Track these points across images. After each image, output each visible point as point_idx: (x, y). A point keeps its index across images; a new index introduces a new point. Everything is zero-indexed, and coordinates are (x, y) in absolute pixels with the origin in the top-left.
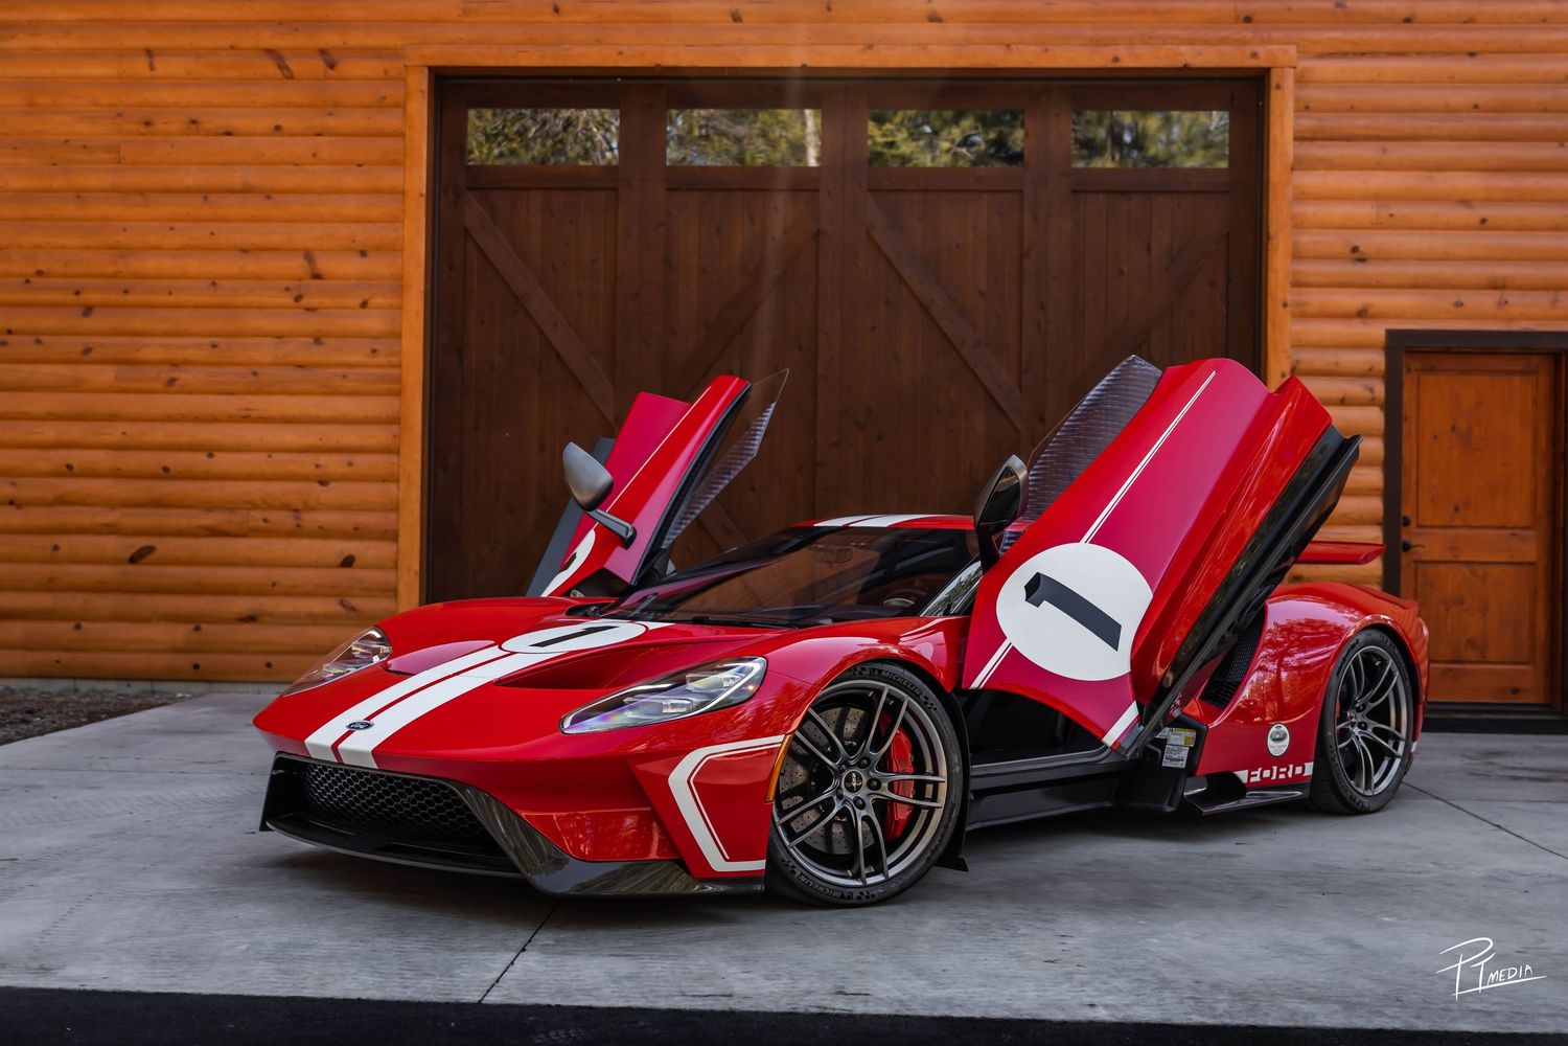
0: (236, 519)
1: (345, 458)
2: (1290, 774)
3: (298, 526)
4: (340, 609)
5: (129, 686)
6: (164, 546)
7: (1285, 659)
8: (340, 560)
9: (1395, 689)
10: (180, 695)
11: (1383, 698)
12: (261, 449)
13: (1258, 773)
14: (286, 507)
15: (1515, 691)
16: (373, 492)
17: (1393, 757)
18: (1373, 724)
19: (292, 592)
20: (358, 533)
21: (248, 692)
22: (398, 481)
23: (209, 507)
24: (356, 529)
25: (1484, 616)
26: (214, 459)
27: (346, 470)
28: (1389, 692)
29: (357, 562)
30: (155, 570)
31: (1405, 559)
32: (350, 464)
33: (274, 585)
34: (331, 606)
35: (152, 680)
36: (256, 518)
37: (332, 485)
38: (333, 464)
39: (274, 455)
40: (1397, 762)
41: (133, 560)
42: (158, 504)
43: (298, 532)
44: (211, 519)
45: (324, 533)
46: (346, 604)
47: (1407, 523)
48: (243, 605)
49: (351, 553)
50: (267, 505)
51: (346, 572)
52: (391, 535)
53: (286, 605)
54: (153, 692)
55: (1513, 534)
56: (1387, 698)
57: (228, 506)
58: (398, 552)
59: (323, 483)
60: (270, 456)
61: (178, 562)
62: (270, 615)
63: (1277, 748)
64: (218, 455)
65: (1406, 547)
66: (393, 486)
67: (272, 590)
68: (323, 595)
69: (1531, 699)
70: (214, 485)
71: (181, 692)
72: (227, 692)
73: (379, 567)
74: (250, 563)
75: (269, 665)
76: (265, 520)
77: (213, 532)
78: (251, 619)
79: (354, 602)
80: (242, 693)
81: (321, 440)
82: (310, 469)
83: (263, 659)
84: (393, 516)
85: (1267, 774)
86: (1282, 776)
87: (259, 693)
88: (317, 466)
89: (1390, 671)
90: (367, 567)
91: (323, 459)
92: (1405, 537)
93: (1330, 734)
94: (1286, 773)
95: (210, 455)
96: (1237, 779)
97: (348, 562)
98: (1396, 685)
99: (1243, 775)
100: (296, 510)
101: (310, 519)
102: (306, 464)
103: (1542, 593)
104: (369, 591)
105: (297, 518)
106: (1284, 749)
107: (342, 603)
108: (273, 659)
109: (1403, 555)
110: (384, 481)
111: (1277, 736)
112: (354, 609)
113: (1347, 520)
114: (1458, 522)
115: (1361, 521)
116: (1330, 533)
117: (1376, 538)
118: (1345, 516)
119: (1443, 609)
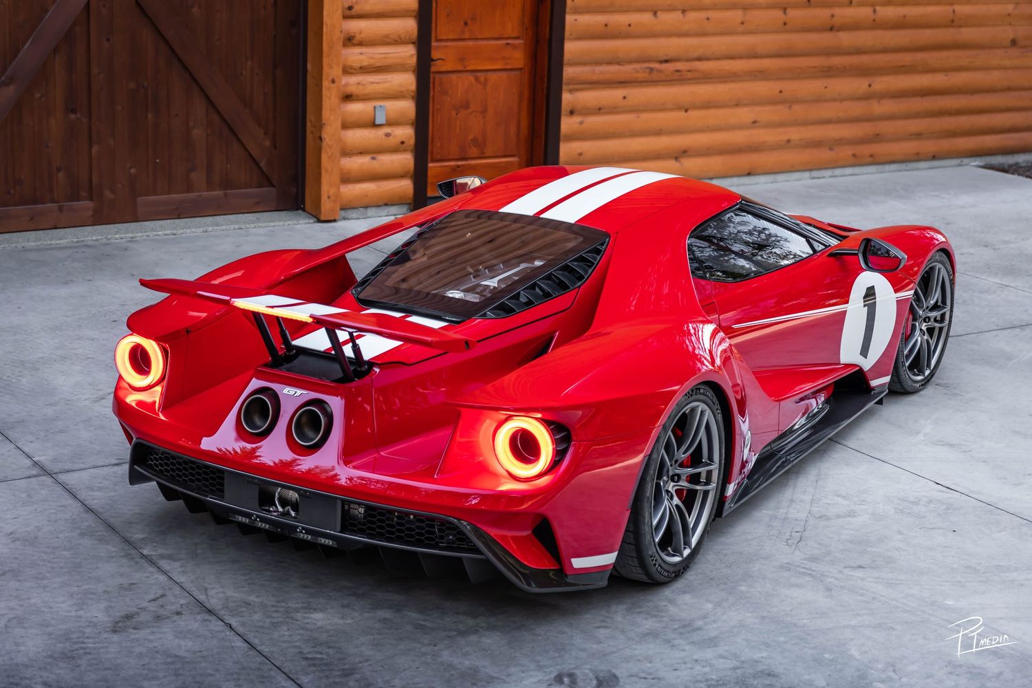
25: (484, 117)
31: (432, 71)
55: (508, 44)
65: (433, 61)
109: (431, 68)
113: (388, 40)
114: (467, 35)
115: (398, 41)
116: (374, 53)
117: (412, 56)
118: (387, 36)
119: (454, 113)
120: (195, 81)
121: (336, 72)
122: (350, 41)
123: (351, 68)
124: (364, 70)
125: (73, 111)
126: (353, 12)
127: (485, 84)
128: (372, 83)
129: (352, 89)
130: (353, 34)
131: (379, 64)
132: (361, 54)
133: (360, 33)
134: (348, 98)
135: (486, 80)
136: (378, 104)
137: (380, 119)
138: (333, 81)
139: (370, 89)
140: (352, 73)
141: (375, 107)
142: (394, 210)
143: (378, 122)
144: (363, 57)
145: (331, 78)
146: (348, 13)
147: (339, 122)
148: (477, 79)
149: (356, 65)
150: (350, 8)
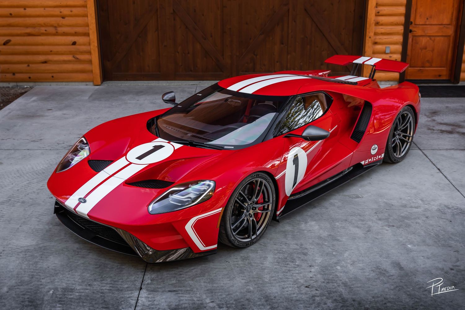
0: (36, 30)
1: (69, 9)
2: (377, 159)
3: (57, 32)
4: (73, 59)
5: (9, 84)
6: (14, 39)
7: (376, 116)
8: (72, 43)
9: (410, 123)
10: (26, 87)
11: (406, 126)
12: (42, 7)
13: (367, 161)
14: (52, 26)
15: (440, 76)
16: (80, 20)
17: (408, 143)
18: (402, 134)
19: (57, 53)
20: (76, 34)
21: (47, 85)
22: (87, 16)
23: (27, 26)
24: (76, 33)
25: (432, 53)
26: (26, 10)
27: (70, 13)
28: (408, 124)
29: (77, 43)
30: (12, 47)
31: (410, 35)
32: (71, 11)
33: (51, 51)
34: (70, 58)
35: (16, 82)
36: (43, 30)
37: (66, 18)
38: (66, 11)
39: (46, 9)
40: (409, 144)
41: (4, 44)
42: (10, 25)
43: (57, 34)
44: (29, 30)
45: (65, 34)
46: (75, 57)
47: (411, 23)
48: (42, 58)
49: (75, 41)
50: (45, 25)
51: (74, 46)
52: (87, 35)
53: (56, 58)
54: (17, 86)
55: (444, 27)
56: (407, 126)
57: (33, 26)
58: (90, 40)
59: (63, 18)
60: (45, 9)
61: (19, 44)
62: (51, 61)
63: (373, 152)
64: (27, 9)
65: (411, 31)
66: (86, 18)
67: (51, 53)
68: (67, 54)
69: (444, 78)
70: (27, 19)
71: (26, 86)
72: (40, 85)
73: (84, 45)
74: (42, 44)
75: (53, 77)
76: (46, 31)
77: (29, 35)
78: (45, 62)
79: (78, 56)
80: (45, 85)
81: (61, 3)
82: (58, 13)
83: (51, 75)
84: (87, 28)
85: (370, 160)
86: (375, 160)
87: (51, 85)
88: (60, 12)
89: (410, 117)
90: (80, 45)
91: (62, 10)
92: (411, 28)
93: (390, 143)
94: (376, 159)
95: (25, 9)
96: (361, 164)
97: (74, 43)
98: (411, 121)
99: (363, 163)
100: (55, 27)
101: (60, 30)
102: (57, 11)
103: (451, 45)
104: (82, 53)
105: (56, 29)
106: (376, 152)
107: (74, 57)
108: (54, 75)
109: (410, 34)
110: (83, 17)
111: (374, 149)
112: (78, 59)
113: (393, 24)
114: (427, 23)
115: (397, 24)
116: (387, 28)
117: (402, 30)
118: (392, 23)
119: (420, 51)
120: (324, 35)
121: (372, 34)
122: (377, 24)
123: (378, 33)
124: (383, 34)
125: (283, 44)
126: (380, 14)
127: (434, 41)
128: (385, 39)
129: (377, 40)
130: (379, 22)
131: (388, 32)
132: (382, 28)
133: (382, 21)
134: (376, 43)
135: (434, 39)
136: (387, 46)
137: (388, 51)
138: (370, 38)
139: (384, 41)
140: (378, 35)
141: (386, 47)
142: (392, 83)
143: (386, 52)
144: (382, 30)
145: (369, 37)
146: (378, 14)
147: (372, 51)
148: (430, 39)
149: (380, 32)
150: (378, 12)
